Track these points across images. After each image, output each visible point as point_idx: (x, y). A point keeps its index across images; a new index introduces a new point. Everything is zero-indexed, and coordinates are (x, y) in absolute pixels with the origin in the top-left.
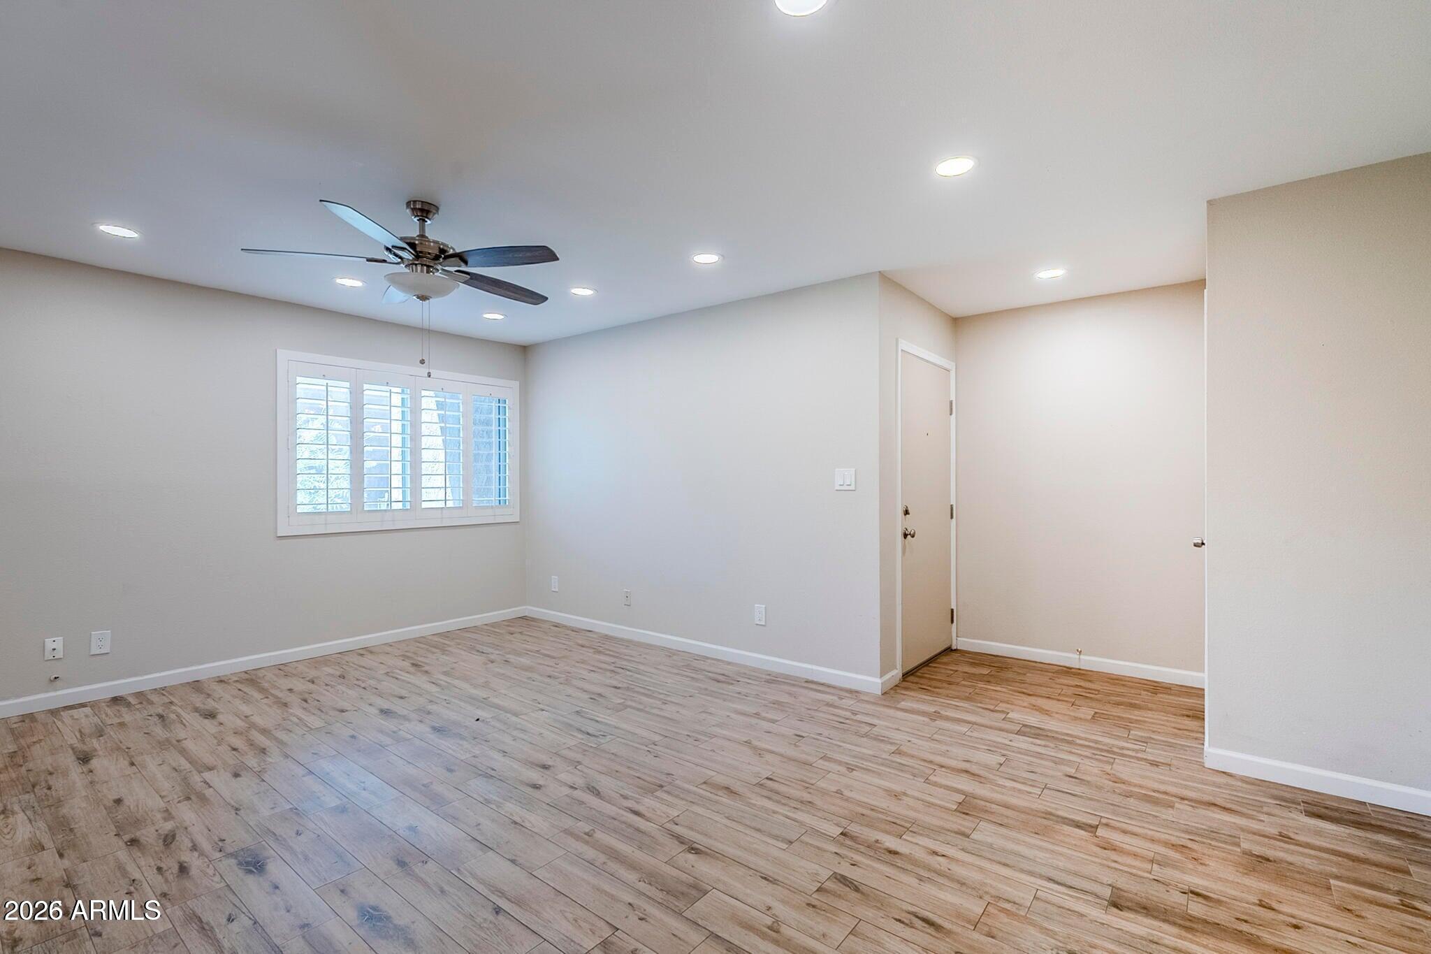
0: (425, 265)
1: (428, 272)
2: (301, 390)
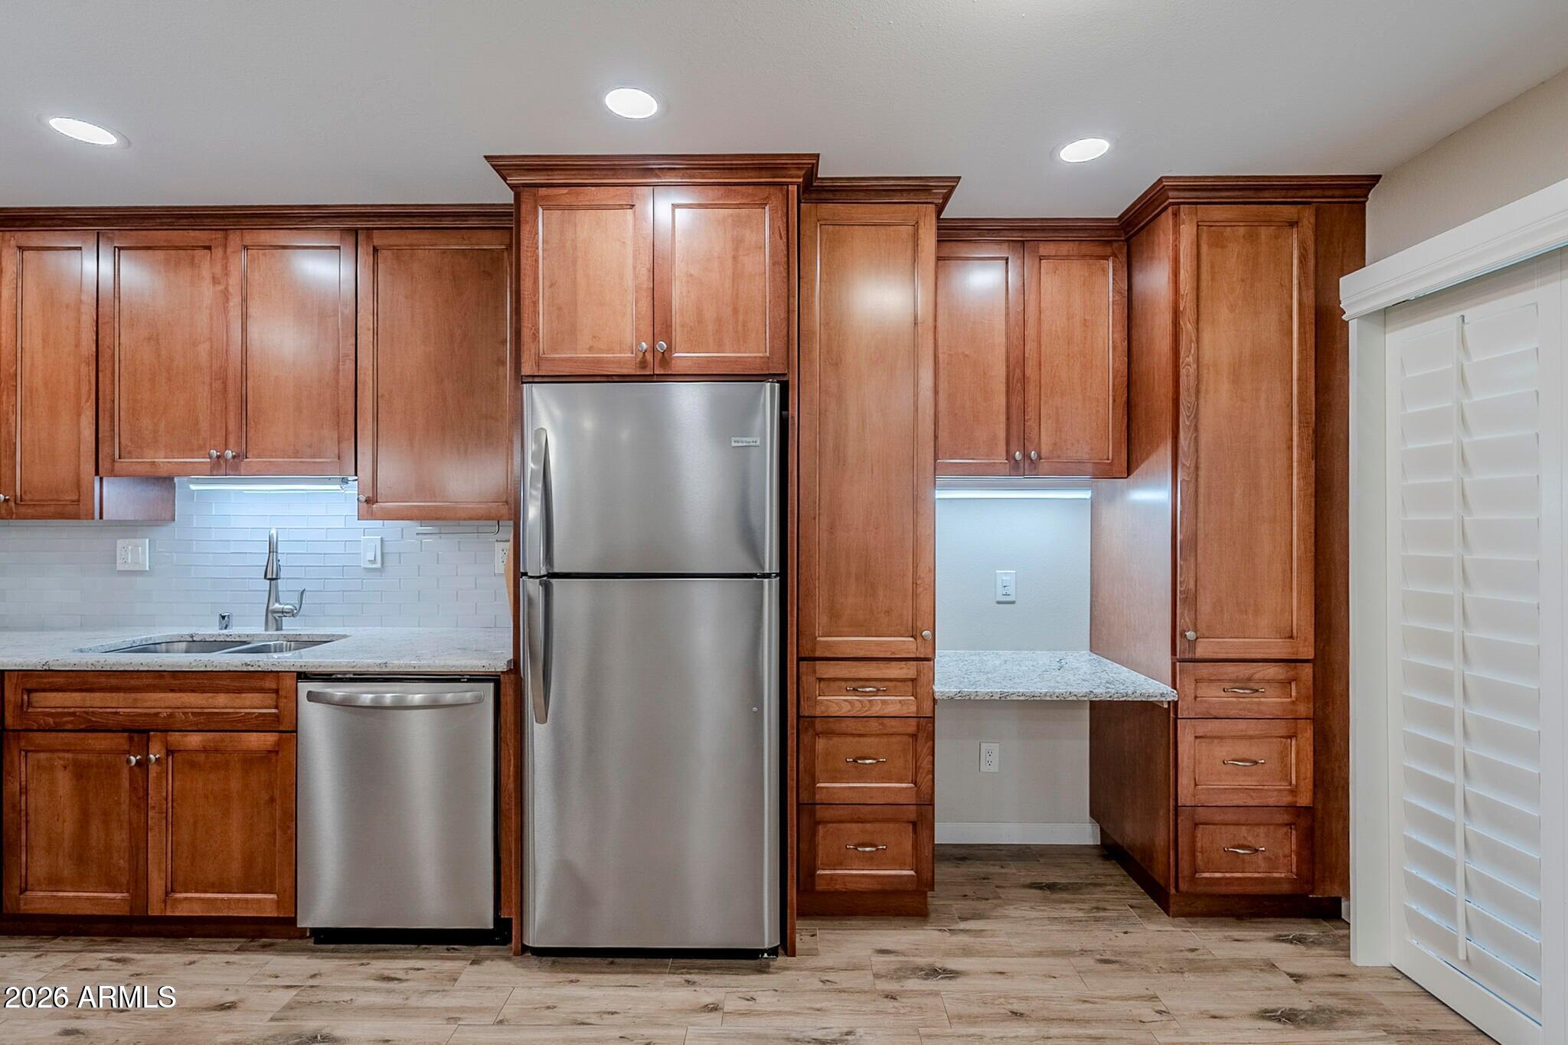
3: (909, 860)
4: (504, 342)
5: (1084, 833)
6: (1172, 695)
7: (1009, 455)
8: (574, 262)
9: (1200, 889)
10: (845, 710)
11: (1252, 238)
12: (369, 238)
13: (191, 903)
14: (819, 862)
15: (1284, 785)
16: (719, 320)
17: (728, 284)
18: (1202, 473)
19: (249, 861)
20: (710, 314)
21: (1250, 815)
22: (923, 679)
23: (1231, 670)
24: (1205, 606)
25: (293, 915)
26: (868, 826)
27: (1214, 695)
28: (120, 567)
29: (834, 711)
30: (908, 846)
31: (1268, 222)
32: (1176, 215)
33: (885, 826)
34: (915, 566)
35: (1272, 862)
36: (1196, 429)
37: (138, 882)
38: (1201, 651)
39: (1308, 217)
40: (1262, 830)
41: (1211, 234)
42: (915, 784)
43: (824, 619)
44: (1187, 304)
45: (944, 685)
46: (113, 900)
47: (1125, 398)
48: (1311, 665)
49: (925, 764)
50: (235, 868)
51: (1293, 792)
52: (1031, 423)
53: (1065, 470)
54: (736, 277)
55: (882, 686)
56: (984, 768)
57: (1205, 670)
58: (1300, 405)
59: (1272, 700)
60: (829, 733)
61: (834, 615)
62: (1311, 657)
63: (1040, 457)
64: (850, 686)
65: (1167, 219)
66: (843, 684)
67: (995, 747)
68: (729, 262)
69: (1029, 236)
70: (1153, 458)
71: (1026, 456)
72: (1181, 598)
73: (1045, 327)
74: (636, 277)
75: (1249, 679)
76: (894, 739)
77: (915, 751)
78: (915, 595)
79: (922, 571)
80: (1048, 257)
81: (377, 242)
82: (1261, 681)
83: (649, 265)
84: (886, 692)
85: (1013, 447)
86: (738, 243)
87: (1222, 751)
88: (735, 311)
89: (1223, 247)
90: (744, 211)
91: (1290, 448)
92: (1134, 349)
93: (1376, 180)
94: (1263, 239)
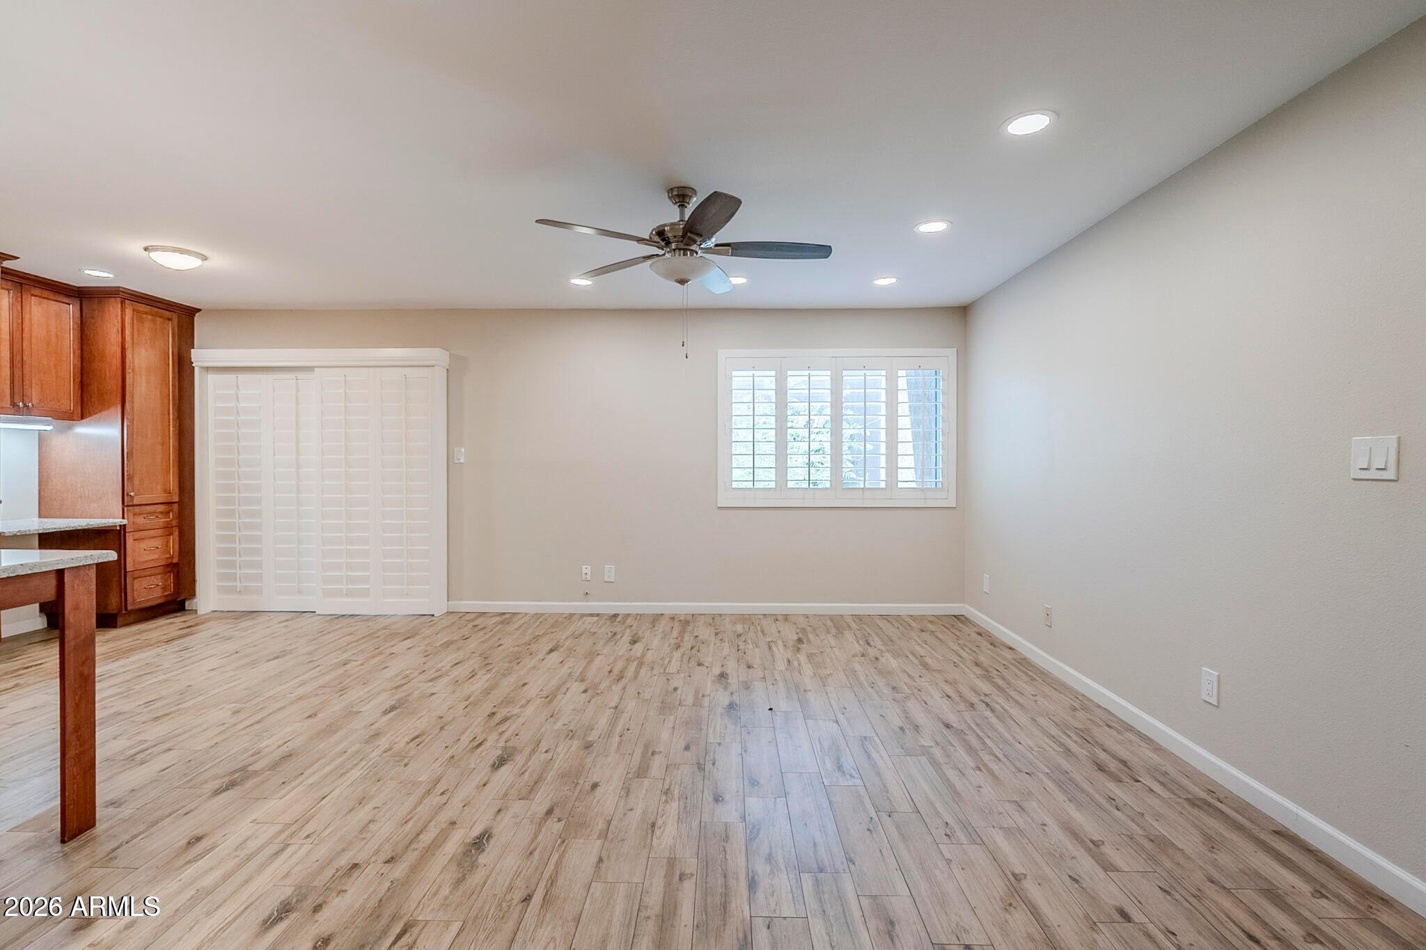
0: (682, 249)
1: (691, 255)
2: (736, 382)
6: (122, 522)
7: (13, 403)
9: (135, 607)
11: (153, 321)
15: (168, 555)
21: (155, 570)
23: (147, 508)
24: (136, 480)
27: (140, 520)
31: (161, 316)
32: (122, 303)
35: (164, 589)
36: (132, 402)
38: (135, 502)
39: (175, 319)
40: (159, 576)
41: (138, 316)
47: (80, 380)
48: (177, 504)
51: (171, 557)
52: (27, 387)
53: (48, 413)
57: (137, 509)
58: (172, 397)
59: (163, 520)
62: (180, 500)
63: (32, 406)
65: (117, 301)
69: (25, 281)
70: (104, 413)
71: (24, 403)
72: (126, 479)
73: (34, 334)
75: (153, 512)
80: (35, 296)
82: (158, 512)
85: (18, 399)
87: (144, 545)
89: (143, 323)
92: (87, 357)
93: (199, 310)
94: (158, 323)
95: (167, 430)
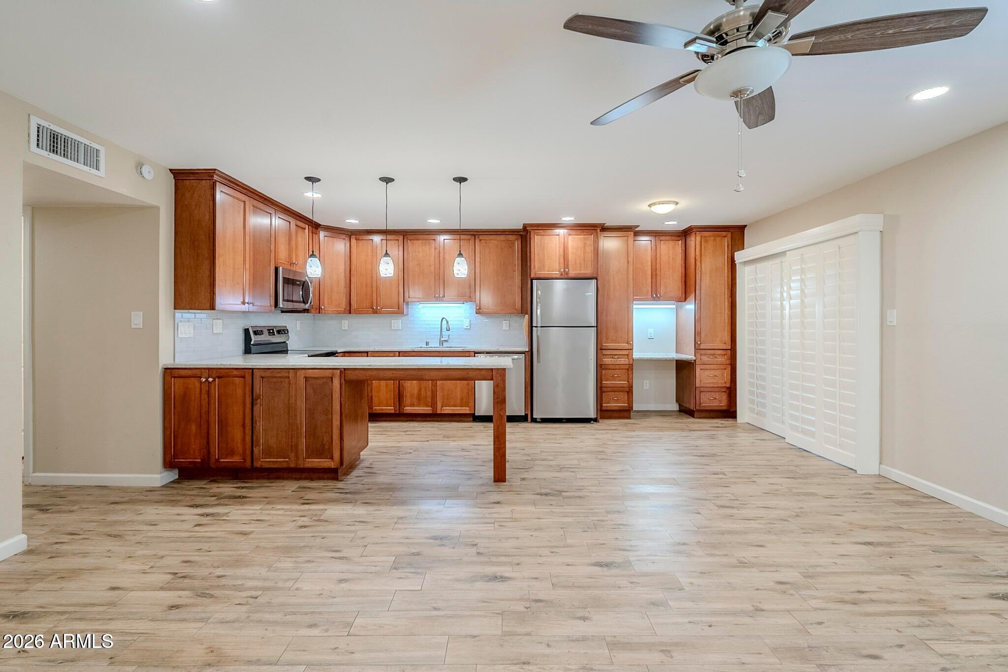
3: (626, 402)
4: (515, 265)
5: (675, 407)
6: (694, 358)
7: (652, 296)
8: (544, 248)
9: (702, 408)
10: (610, 363)
11: (715, 240)
12: (478, 237)
13: (448, 410)
14: (603, 402)
15: (723, 381)
16: (580, 263)
17: (582, 254)
18: (702, 301)
19: (462, 399)
20: (578, 262)
21: (713, 389)
22: (630, 355)
23: (709, 352)
24: (703, 335)
25: (473, 412)
26: (616, 393)
27: (705, 359)
28: (392, 328)
29: (607, 363)
30: (626, 398)
31: (719, 236)
32: (696, 234)
33: (620, 393)
34: (628, 325)
35: (720, 401)
36: (700, 290)
37: (434, 405)
38: (701, 347)
39: (729, 235)
40: (717, 393)
41: (704, 240)
42: (628, 381)
43: (605, 339)
44: (698, 258)
45: (636, 355)
46: (427, 410)
47: (684, 280)
48: (730, 351)
49: (630, 376)
50: (458, 402)
51: (726, 383)
52: (658, 287)
53: (668, 299)
54: (584, 253)
55: (619, 356)
56: (645, 388)
57: (703, 352)
58: (727, 284)
59: (720, 359)
60: (606, 369)
61: (607, 338)
62: (730, 348)
63: (660, 296)
64: (611, 356)
65: (693, 234)
66: (609, 356)
67: (648, 381)
68: (583, 249)
69: (657, 234)
70: (691, 297)
71: (656, 296)
72: (697, 333)
73: (662, 260)
74: (559, 253)
75: (714, 354)
76: (623, 370)
77: (628, 374)
78: (628, 333)
79: (630, 325)
80: (662, 240)
81: (480, 238)
82: (717, 355)
83: (563, 250)
84: (620, 358)
85: (653, 293)
86: (585, 244)
87: (707, 373)
88: (584, 261)
89: (708, 242)
90: (586, 236)
91: (725, 295)
92: (687, 267)
93: (746, 226)
94: (718, 240)
95: (724, 304)
